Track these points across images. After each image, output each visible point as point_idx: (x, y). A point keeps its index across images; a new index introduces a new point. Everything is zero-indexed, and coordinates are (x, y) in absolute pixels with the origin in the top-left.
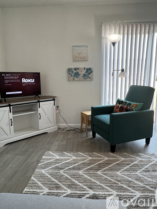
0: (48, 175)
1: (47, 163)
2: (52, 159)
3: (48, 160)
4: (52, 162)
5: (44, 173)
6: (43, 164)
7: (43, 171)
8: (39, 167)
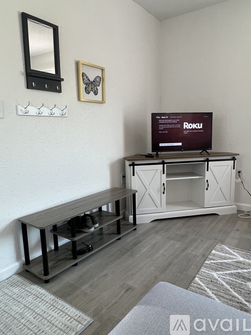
0: (224, 284)
1: (222, 263)
2: (230, 258)
3: (221, 258)
4: (229, 264)
5: (217, 277)
6: (214, 263)
7: (215, 274)
8: (207, 265)
